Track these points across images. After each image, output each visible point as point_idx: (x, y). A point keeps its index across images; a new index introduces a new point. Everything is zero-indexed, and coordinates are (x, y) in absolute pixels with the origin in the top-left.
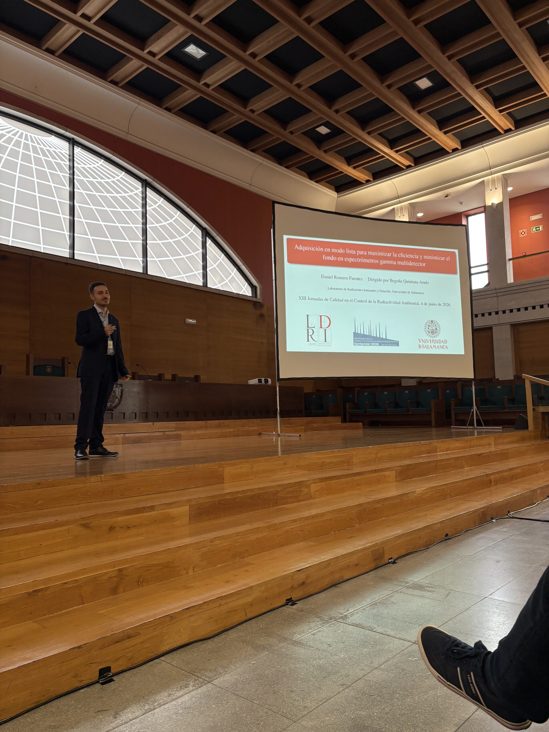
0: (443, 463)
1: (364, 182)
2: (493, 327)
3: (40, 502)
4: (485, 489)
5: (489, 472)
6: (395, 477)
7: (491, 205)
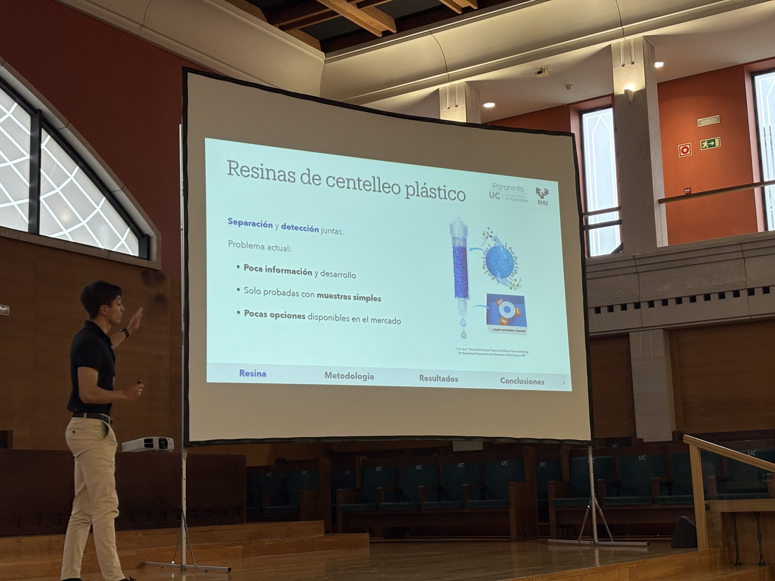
1: (380, 35)
2: (630, 334)
7: (623, 93)
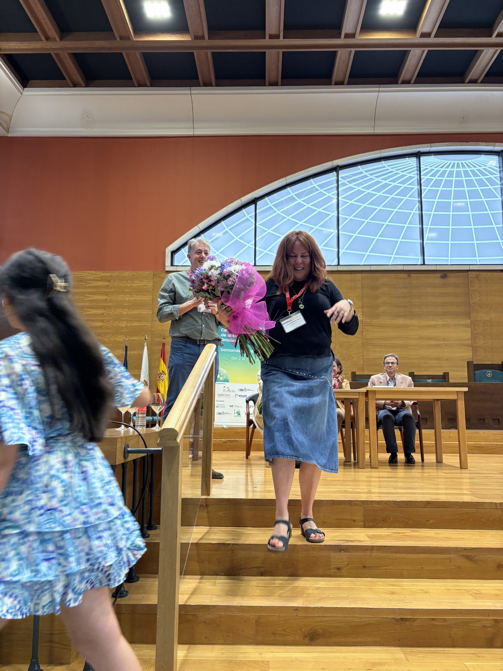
3: (431, 521)
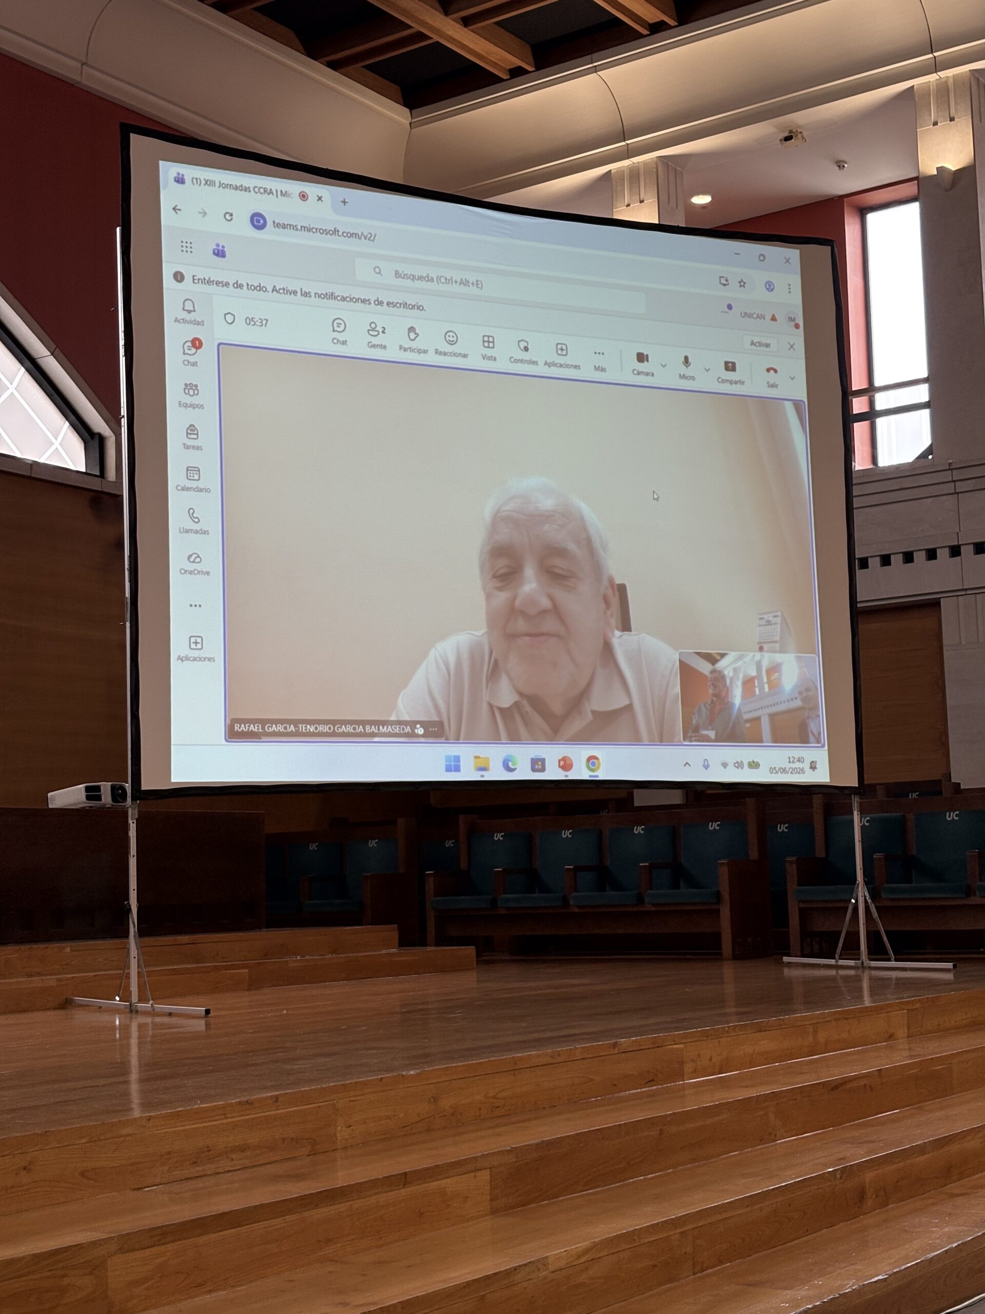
0: (689, 1126)
1: (505, 77)
2: (942, 601)
4: (841, 1225)
5: (859, 1156)
6: (489, 1198)
7: (935, 173)
